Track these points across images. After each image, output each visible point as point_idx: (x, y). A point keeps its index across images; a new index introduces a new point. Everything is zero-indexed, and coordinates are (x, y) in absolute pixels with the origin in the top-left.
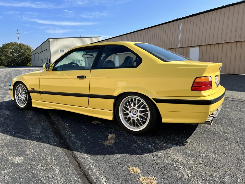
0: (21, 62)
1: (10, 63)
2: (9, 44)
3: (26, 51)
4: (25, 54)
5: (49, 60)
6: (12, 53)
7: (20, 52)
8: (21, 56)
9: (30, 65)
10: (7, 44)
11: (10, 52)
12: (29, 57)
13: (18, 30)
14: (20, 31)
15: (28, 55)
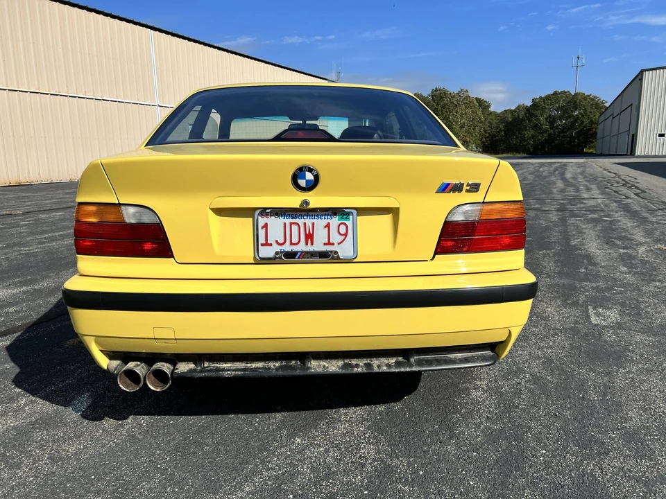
0: (570, 143)
1: (540, 147)
2: (548, 97)
3: (586, 114)
4: (582, 122)
5: (633, 135)
6: (551, 120)
7: (570, 117)
8: (572, 126)
9: (591, 151)
10: (543, 96)
11: (546, 119)
12: (590, 129)
13: (578, 58)
14: (583, 60)
15: (592, 122)
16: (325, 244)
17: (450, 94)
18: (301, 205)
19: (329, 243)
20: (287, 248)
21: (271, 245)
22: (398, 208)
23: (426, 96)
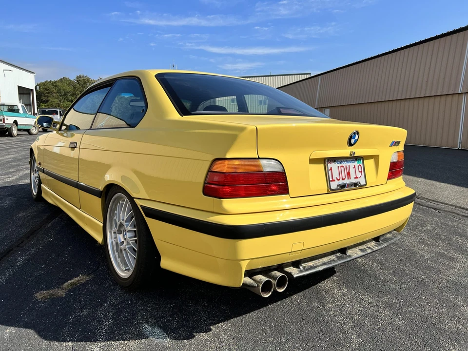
16: (355, 178)
17: (92, 80)
18: (351, 155)
19: (356, 178)
20: (341, 182)
21: (334, 181)
22: (379, 155)
23: (73, 80)
